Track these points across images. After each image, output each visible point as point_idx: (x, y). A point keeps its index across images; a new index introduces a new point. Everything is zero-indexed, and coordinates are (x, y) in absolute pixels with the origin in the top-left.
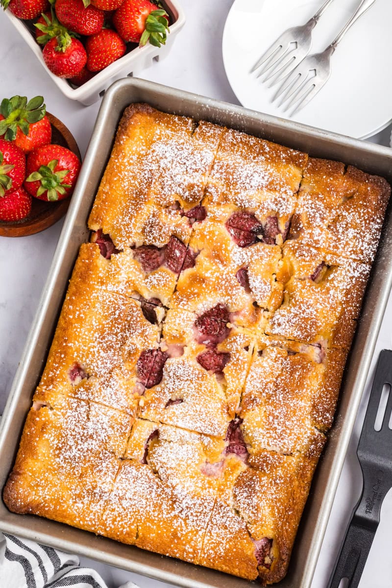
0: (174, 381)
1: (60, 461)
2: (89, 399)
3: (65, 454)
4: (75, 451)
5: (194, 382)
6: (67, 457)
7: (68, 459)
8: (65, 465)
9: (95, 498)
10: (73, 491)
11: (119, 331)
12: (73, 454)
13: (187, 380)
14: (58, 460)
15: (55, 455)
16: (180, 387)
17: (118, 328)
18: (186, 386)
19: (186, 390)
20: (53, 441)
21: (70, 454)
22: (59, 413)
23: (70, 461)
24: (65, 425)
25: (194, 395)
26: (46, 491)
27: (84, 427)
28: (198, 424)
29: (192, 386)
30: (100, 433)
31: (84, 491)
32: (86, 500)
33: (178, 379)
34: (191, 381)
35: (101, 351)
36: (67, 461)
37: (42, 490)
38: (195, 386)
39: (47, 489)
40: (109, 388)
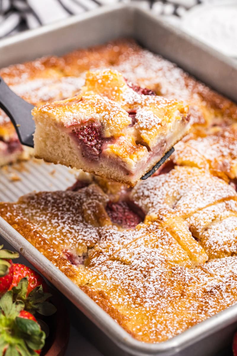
0: (155, 195)
1: (151, 303)
2: (110, 256)
3: (147, 296)
4: (151, 286)
5: (169, 180)
6: (152, 296)
7: (154, 297)
8: (158, 302)
9: (216, 295)
10: (192, 308)
11: (67, 207)
12: (153, 289)
13: (163, 184)
14: (146, 305)
15: (140, 305)
16: (165, 192)
17: (64, 205)
18: (167, 188)
19: (172, 191)
20: (123, 300)
21: (150, 292)
22: (100, 281)
23: (158, 296)
24: (117, 281)
25: (182, 186)
26: (171, 329)
27: (134, 268)
28: (212, 195)
29: (171, 184)
30: (152, 258)
31: (201, 299)
32: (211, 303)
33: (155, 189)
34: (167, 181)
35: (72, 226)
36: (155, 298)
37: (167, 332)
38: (174, 182)
39: (170, 327)
40: (114, 235)
